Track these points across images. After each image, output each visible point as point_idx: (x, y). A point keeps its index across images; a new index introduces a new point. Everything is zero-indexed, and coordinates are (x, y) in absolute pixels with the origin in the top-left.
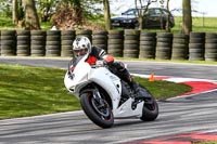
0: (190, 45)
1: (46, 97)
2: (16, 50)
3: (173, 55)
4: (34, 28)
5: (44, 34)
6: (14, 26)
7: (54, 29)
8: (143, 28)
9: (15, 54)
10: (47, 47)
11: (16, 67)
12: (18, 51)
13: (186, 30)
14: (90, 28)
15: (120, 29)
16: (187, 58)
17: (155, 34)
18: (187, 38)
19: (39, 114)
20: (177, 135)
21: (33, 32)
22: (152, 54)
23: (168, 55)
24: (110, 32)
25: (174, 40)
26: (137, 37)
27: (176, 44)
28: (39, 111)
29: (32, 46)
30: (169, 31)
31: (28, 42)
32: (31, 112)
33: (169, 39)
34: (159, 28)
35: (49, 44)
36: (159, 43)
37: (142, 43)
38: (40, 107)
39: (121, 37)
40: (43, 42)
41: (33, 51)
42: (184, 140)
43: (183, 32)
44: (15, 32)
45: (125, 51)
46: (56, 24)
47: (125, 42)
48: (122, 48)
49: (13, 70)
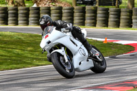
0: (133, 17)
1: (29, 55)
2: (8, 21)
3: (121, 24)
4: (20, 5)
5: (28, 9)
6: (6, 4)
7: (35, 6)
8: (99, 5)
9: (7, 24)
10: (30, 19)
11: (8, 33)
12: (9, 22)
13: (130, 7)
14: (61, 5)
15: (83, 6)
16: (131, 27)
17: (108, 9)
18: (131, 12)
19: (24, 67)
20: (123, 82)
21: (19, 8)
22: (106, 24)
23: (117, 25)
24: (75, 7)
25: (122, 14)
26: (95, 12)
27: (123, 16)
28: (24, 65)
29: (19, 18)
30: (118, 7)
31: (16, 15)
32: (18, 66)
33: (118, 13)
34: (111, 5)
35: (32, 17)
36: (111, 16)
37: (98, 15)
38: (25, 63)
39: (83, 11)
40: (27, 15)
41: (19, 22)
42: (129, 86)
43: (128, 7)
44: (7, 8)
45: (86, 21)
46: (36, 2)
47: (87, 15)
48: (84, 19)
49: (6, 36)
